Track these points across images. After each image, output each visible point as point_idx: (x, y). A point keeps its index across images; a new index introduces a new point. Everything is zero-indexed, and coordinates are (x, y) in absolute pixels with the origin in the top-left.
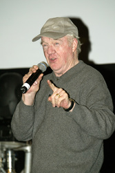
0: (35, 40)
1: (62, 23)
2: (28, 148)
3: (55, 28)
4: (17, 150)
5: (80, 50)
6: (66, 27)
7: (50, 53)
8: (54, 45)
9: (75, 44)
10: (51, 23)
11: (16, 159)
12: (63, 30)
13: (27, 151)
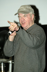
0: (15, 15)
1: (28, 7)
2: (10, 62)
3: (24, 9)
4: (5, 62)
5: (35, 19)
6: (29, 9)
7: (22, 20)
8: (24, 17)
9: (33, 17)
10: (23, 7)
11: (5, 66)
12: (28, 11)
13: (10, 63)
